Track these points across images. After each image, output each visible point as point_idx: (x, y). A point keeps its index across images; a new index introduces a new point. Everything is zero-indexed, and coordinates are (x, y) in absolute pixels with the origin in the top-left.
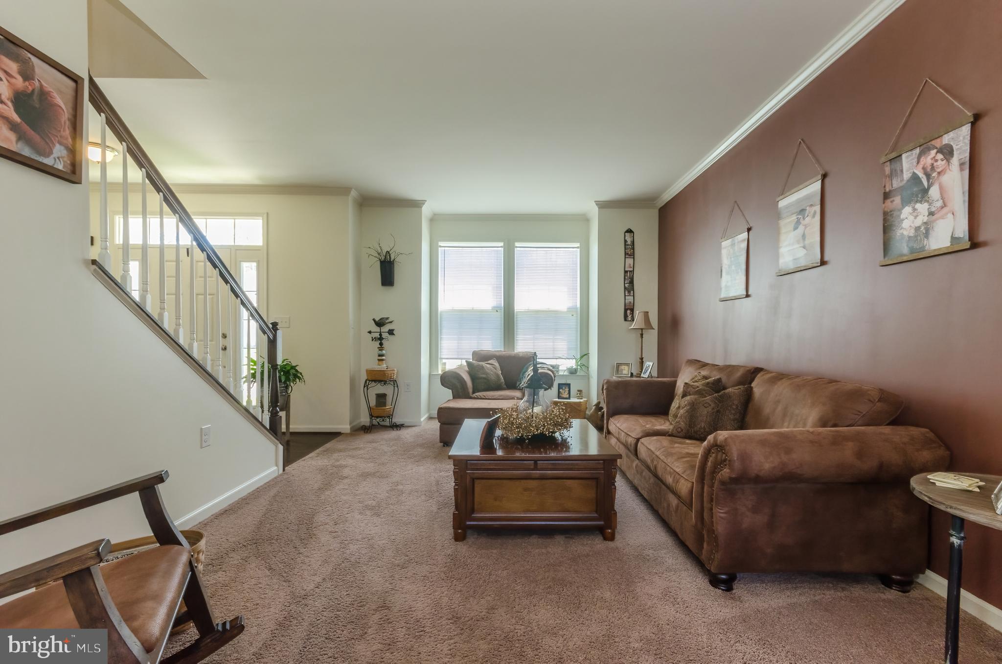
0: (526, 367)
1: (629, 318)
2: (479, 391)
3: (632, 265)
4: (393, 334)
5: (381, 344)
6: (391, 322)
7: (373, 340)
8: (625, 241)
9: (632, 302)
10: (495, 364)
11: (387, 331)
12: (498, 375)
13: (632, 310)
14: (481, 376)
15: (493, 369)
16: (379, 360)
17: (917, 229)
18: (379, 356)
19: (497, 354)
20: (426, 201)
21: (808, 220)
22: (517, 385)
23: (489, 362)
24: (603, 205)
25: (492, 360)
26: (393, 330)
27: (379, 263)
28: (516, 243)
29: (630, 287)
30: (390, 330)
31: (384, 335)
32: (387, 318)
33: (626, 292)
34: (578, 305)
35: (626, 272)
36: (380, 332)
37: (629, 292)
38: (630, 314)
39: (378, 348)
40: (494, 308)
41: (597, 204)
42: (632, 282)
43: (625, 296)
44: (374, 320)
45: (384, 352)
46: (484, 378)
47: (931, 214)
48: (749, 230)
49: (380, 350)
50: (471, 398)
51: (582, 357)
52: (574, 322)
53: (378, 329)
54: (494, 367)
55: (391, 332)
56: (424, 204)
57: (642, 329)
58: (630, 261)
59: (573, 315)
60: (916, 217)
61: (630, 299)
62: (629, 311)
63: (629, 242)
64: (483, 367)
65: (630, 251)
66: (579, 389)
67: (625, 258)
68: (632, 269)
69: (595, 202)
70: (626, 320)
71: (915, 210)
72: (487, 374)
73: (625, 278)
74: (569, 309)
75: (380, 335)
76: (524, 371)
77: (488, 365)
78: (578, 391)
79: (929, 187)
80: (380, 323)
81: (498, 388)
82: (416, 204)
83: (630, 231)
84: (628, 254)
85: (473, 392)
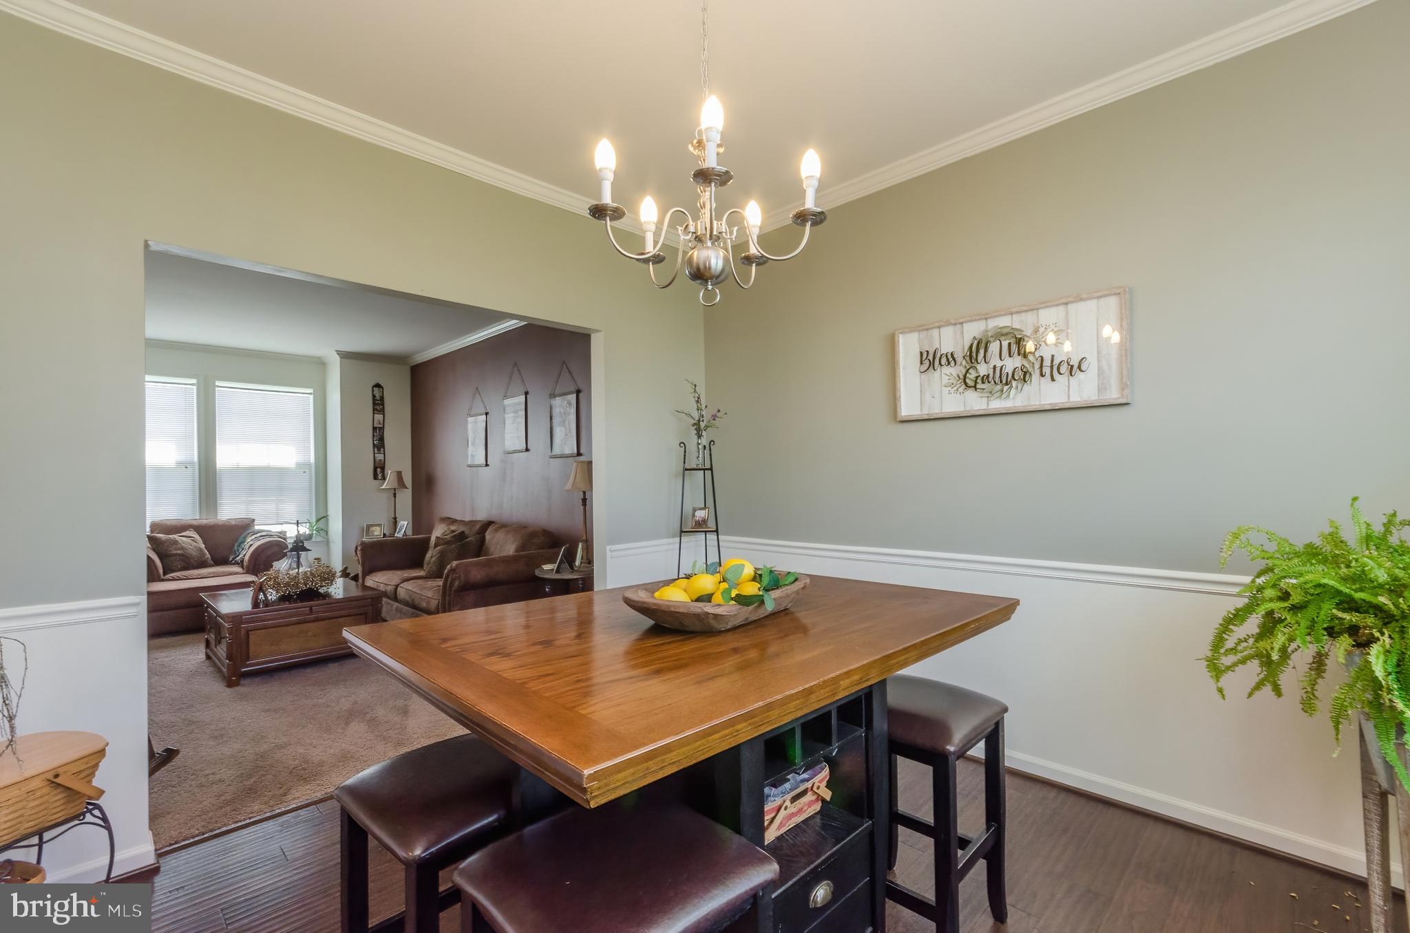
0: (243, 536)
1: (380, 476)
2: (173, 571)
3: (382, 421)
8: (374, 396)
9: (383, 460)
10: (195, 536)
12: (201, 550)
13: (383, 469)
14: (175, 552)
15: (191, 542)
19: (195, 523)
21: (519, 419)
22: (230, 559)
23: (182, 534)
24: (346, 356)
25: (188, 532)
28: (216, 382)
29: (379, 445)
33: (376, 450)
34: (312, 460)
35: (375, 429)
37: (379, 450)
38: (381, 472)
40: (179, 464)
41: (338, 354)
42: (382, 439)
43: (374, 453)
46: (182, 555)
47: (566, 434)
48: (487, 414)
50: (163, 580)
51: (318, 520)
52: (305, 482)
54: (192, 540)
57: (395, 489)
58: (379, 417)
59: (304, 472)
61: (380, 457)
62: (379, 470)
63: (378, 398)
64: (176, 542)
65: (378, 405)
66: (317, 557)
67: (374, 414)
68: (382, 426)
69: (336, 351)
70: (375, 477)
71: (561, 430)
72: (183, 548)
73: (373, 435)
74: (299, 465)
76: (240, 540)
77: (184, 539)
78: (316, 559)
79: (565, 420)
81: (202, 564)
83: (378, 386)
84: (377, 409)
85: (165, 574)
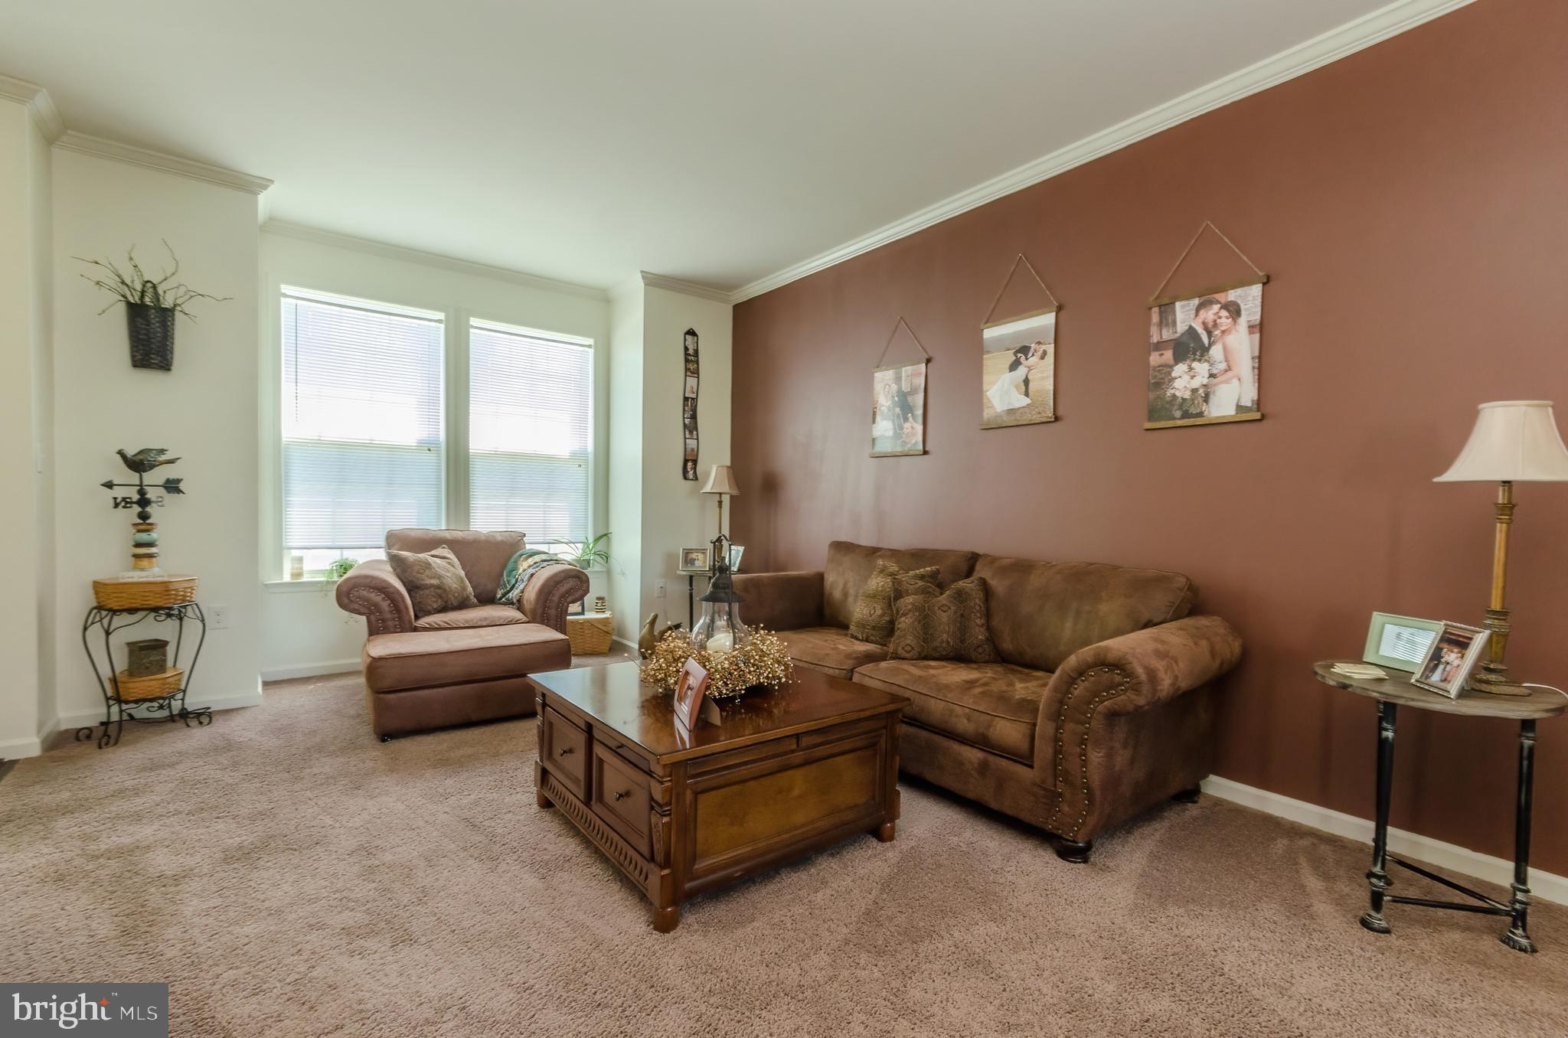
0: (513, 560)
1: (691, 475)
2: (429, 613)
3: (695, 390)
4: (179, 491)
5: (144, 516)
6: (171, 462)
7: (116, 505)
8: (686, 349)
9: (696, 450)
10: (449, 556)
11: (161, 482)
12: (461, 580)
13: (695, 462)
14: (430, 582)
15: (447, 569)
16: (136, 556)
17: (1194, 391)
18: (138, 545)
19: (447, 535)
20: (272, 181)
21: (1033, 360)
22: (499, 596)
23: (434, 552)
24: (656, 282)
25: (440, 549)
26: (179, 481)
27: (121, 310)
28: (472, 319)
29: (691, 426)
30: (168, 481)
31: (151, 494)
32: (162, 451)
33: (687, 433)
34: (590, 448)
35: (686, 399)
36: (141, 485)
37: (691, 432)
38: (692, 469)
39: (135, 525)
40: (421, 442)
41: (643, 277)
42: (694, 417)
43: (685, 438)
44: (121, 453)
45: (154, 535)
46: (438, 587)
47: (1212, 376)
48: (928, 361)
49: (139, 531)
50: (415, 629)
51: (597, 540)
52: (581, 479)
53: (134, 478)
54: (449, 563)
55: (172, 486)
56: (265, 187)
57: (721, 494)
58: (692, 381)
59: (580, 466)
60: (1192, 377)
61: (692, 443)
62: (690, 463)
63: (691, 351)
64: (428, 566)
66: (599, 596)
67: (686, 376)
68: (694, 396)
69: (642, 272)
70: (686, 478)
71: (1191, 369)
72: (439, 577)
73: (684, 409)
74: (574, 455)
75: (142, 492)
76: (510, 566)
77: (438, 561)
78: (598, 599)
79: (1210, 345)
80: (138, 463)
81: (463, 605)
82: (247, 185)
83: (691, 333)
84: (689, 369)
85: (417, 617)
